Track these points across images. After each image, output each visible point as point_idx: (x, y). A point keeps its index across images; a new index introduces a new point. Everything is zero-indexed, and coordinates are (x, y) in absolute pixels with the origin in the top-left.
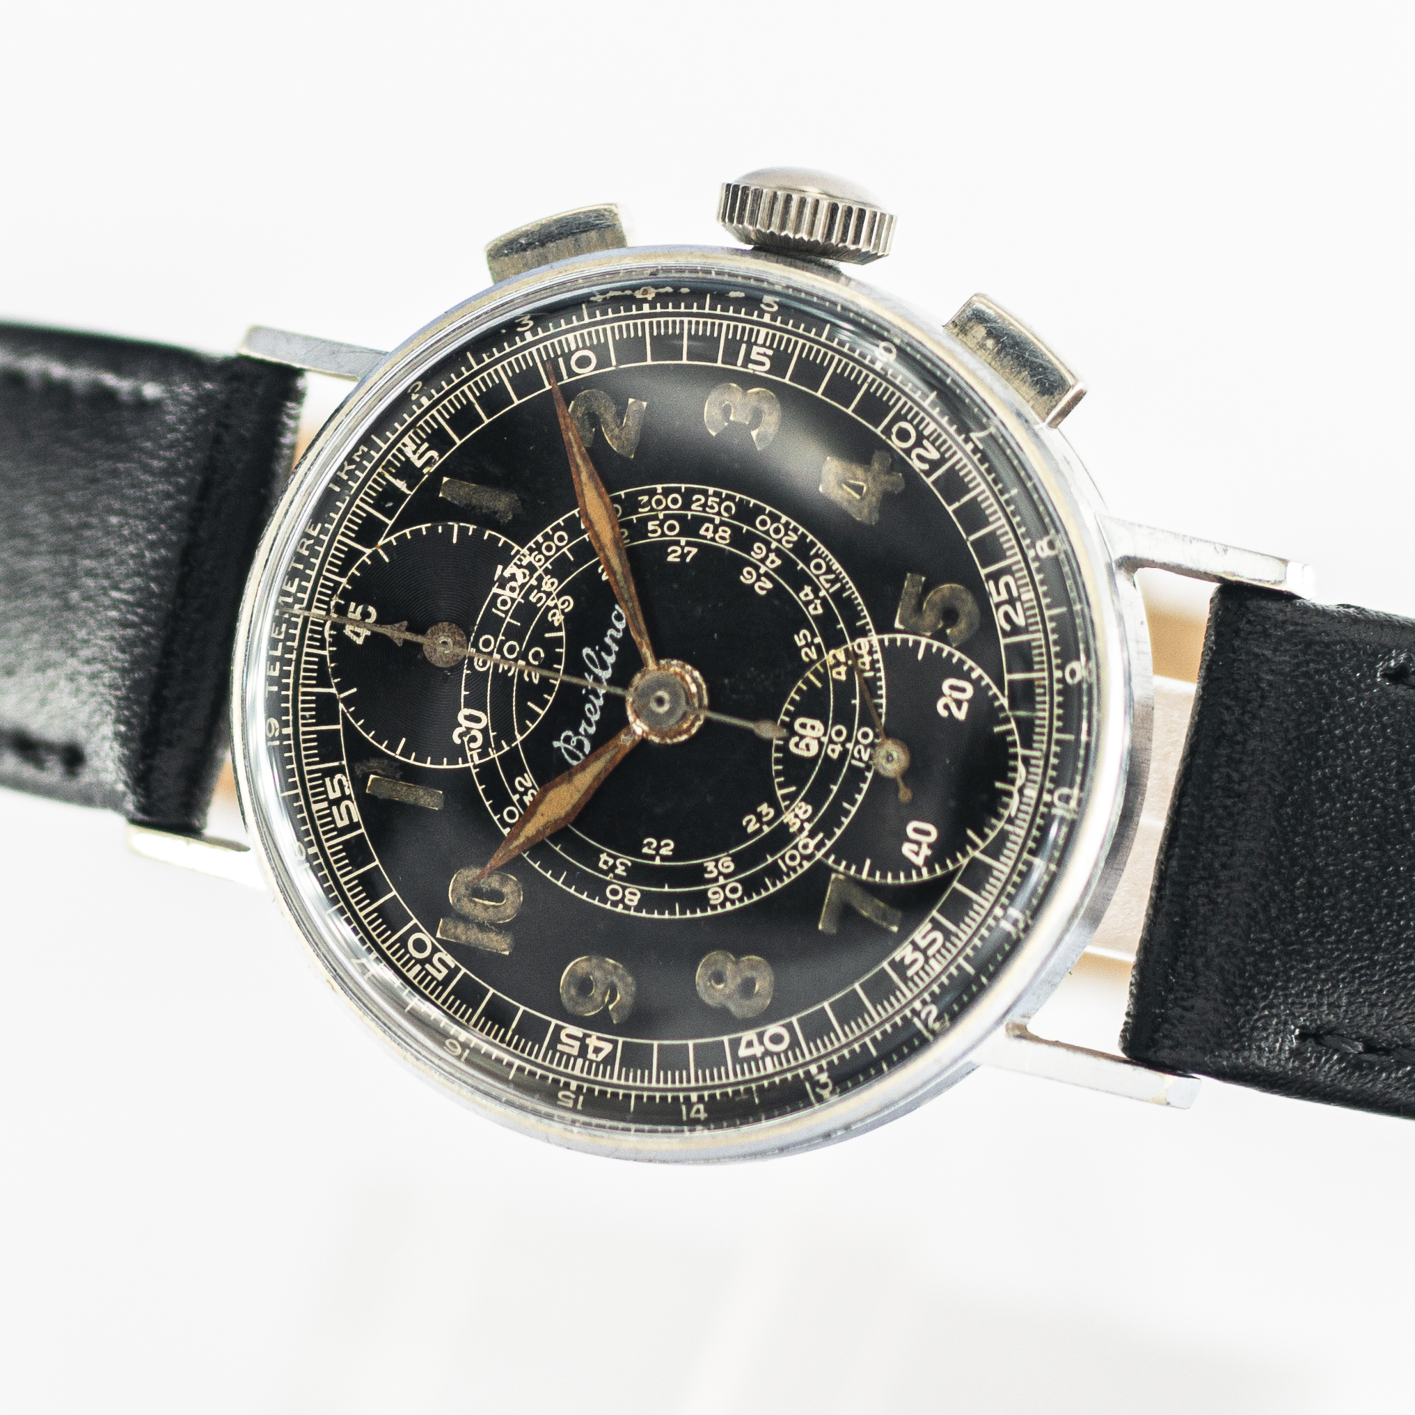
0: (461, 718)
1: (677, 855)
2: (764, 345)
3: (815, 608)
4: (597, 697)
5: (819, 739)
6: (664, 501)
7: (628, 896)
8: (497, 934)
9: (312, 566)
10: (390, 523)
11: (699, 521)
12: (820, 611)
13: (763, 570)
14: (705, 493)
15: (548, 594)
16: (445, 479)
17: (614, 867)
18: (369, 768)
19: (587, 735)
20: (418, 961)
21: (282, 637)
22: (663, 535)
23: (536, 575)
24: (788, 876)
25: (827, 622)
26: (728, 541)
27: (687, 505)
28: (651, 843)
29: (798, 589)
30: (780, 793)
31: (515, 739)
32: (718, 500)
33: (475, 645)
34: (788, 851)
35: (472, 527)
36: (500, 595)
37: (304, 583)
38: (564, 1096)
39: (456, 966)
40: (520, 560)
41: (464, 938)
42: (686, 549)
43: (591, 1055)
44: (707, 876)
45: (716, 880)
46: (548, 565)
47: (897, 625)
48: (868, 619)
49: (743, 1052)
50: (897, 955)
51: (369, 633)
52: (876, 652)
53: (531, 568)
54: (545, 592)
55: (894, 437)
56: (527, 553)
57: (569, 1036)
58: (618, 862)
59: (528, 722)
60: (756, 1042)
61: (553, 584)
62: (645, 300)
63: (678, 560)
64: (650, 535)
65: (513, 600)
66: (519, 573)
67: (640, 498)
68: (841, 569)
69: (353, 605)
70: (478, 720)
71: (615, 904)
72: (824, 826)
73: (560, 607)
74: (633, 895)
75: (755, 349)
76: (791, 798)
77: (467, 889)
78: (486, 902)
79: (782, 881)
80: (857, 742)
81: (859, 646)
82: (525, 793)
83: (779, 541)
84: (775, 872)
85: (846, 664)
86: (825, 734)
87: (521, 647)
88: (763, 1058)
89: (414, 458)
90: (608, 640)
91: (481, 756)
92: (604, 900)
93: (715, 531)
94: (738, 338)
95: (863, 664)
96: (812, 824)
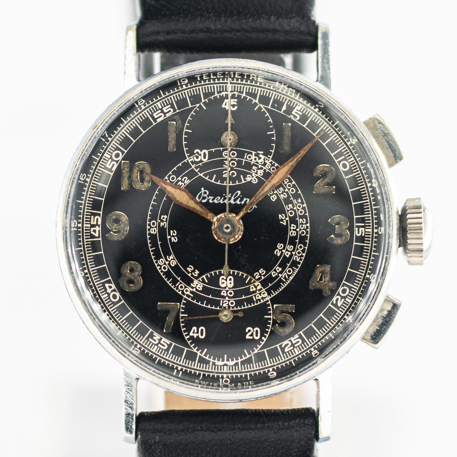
0: (204, 151)
1: (173, 244)
2: (365, 232)
3: (274, 274)
4: (223, 200)
5: (227, 286)
6: (301, 208)
7: (153, 229)
8: (128, 184)
9: (247, 81)
10: (269, 107)
11: (296, 223)
12: (274, 276)
13: (284, 251)
14: (307, 223)
15: (257, 173)
16: (290, 124)
17: (163, 221)
18: (178, 121)
19: (208, 200)
20: (111, 156)
21: (218, 77)
22: (288, 211)
23: (262, 167)
24: (174, 287)
25: (270, 279)
26: (291, 236)
27: (301, 217)
28: (175, 233)
29: (279, 266)
30: (204, 276)
31: (201, 173)
32: (305, 228)
33: (232, 150)
34: (183, 285)
35: (274, 138)
36: (252, 155)
37: (240, 80)
38: (75, 223)
39: (113, 171)
40: (267, 159)
41: (124, 171)
42: (285, 221)
43: (92, 229)
44: (168, 257)
45: (167, 260)
46: (267, 170)
47: (275, 306)
48: (274, 295)
49: (107, 285)
50: (155, 334)
51: (227, 109)
52: (263, 300)
53: (265, 164)
54: (257, 171)
55: (343, 288)
57: (97, 219)
58: (165, 222)
59: (208, 176)
60: (111, 289)
61: (261, 174)
62: (372, 184)
63: (280, 219)
64: (287, 206)
65: (251, 160)
66: (262, 160)
67: (299, 199)
68: (290, 280)
69: (236, 100)
70: (205, 158)
71: (149, 225)
72: (196, 296)
73: (253, 179)
74: (154, 231)
75: (363, 229)
76: (203, 281)
77: (142, 168)
78: (139, 177)
79: (172, 285)
80: (229, 301)
81: (264, 293)
82: (182, 182)
83: (296, 255)
84: (175, 282)
85: (256, 290)
86: (229, 288)
87: (235, 167)
88: (107, 293)
89: (295, 110)
90: (245, 199)
91: (192, 162)
92: (150, 221)
93: (294, 230)
94: (366, 222)
95: (258, 296)
96: (195, 291)
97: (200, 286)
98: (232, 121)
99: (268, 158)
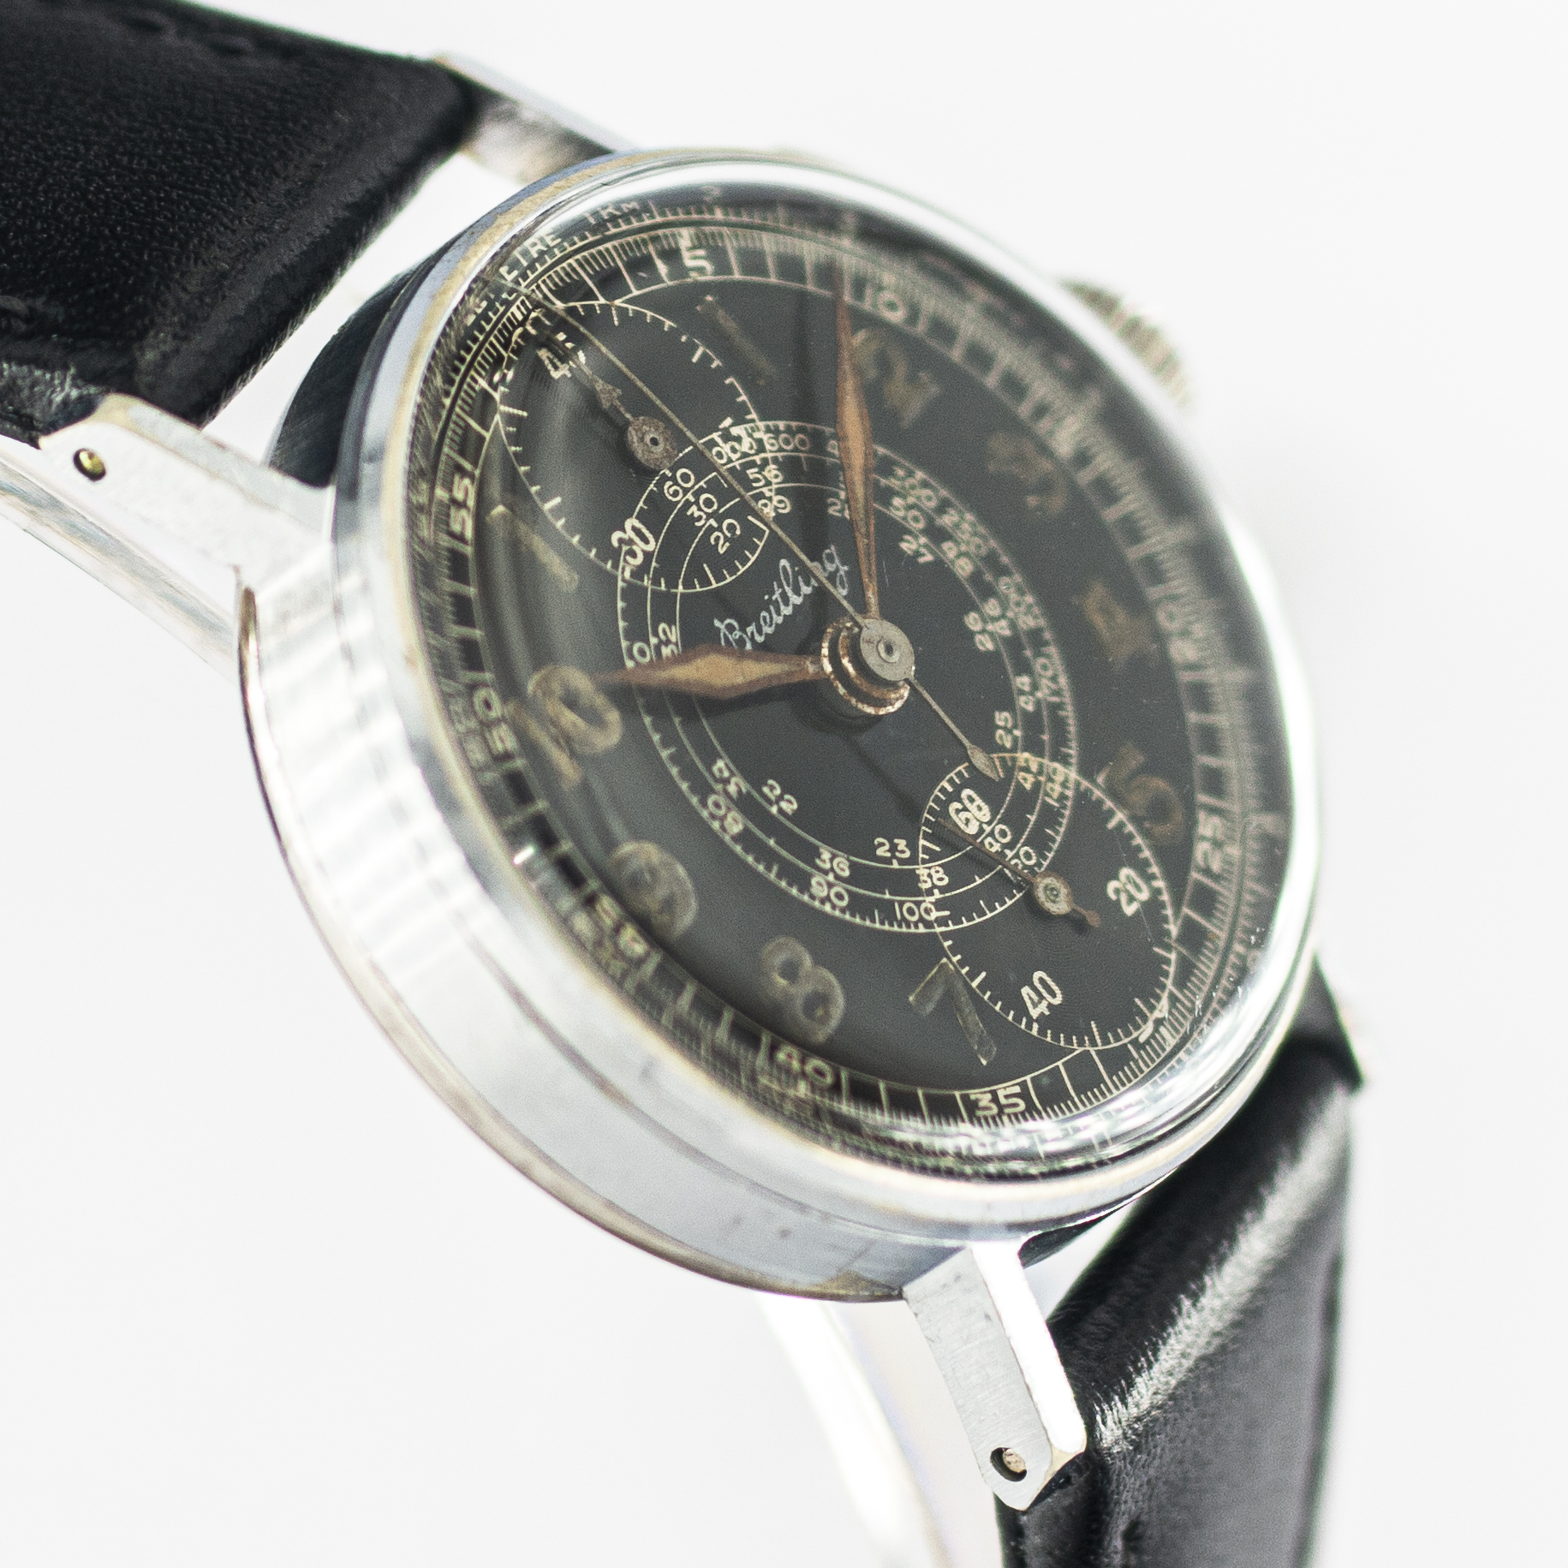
0: (629, 524)
1: (795, 818)
3: (1027, 703)
5: (981, 823)
6: (919, 489)
7: (729, 819)
8: (571, 758)
9: (533, 268)
10: (636, 293)
11: (945, 535)
12: (1030, 709)
13: (990, 627)
14: (961, 515)
15: (768, 483)
16: (709, 299)
17: (726, 781)
20: (478, 719)
23: (763, 455)
24: (900, 926)
25: (1032, 723)
26: (966, 575)
27: (939, 511)
28: (775, 788)
29: (1017, 672)
30: (922, 842)
31: (677, 587)
32: (971, 530)
33: (673, 469)
34: (908, 902)
35: (717, 362)
36: (719, 446)
39: (514, 751)
40: (752, 429)
42: (923, 550)
45: (826, 872)
46: (779, 455)
47: (1100, 779)
48: (1074, 753)
50: (973, 1094)
52: (1069, 789)
54: (765, 478)
56: (763, 428)
57: (605, 910)
58: (733, 780)
59: (696, 582)
60: (797, 1060)
61: (776, 476)
63: (911, 553)
64: (891, 508)
65: (730, 461)
66: (746, 440)
67: (895, 468)
68: (1066, 687)
70: (646, 541)
71: (713, 817)
72: (954, 907)
73: (775, 502)
76: (934, 856)
77: (561, 688)
78: (577, 718)
79: (891, 925)
80: (1018, 856)
81: (1055, 770)
82: (665, 644)
83: (1017, 615)
84: (888, 913)
85: (1035, 776)
86: (989, 823)
87: (720, 507)
89: (685, 255)
91: (633, 574)
93: (958, 557)
95: (1052, 789)
96: (942, 896)
97: (938, 872)
98: (614, 390)
99: (752, 425)
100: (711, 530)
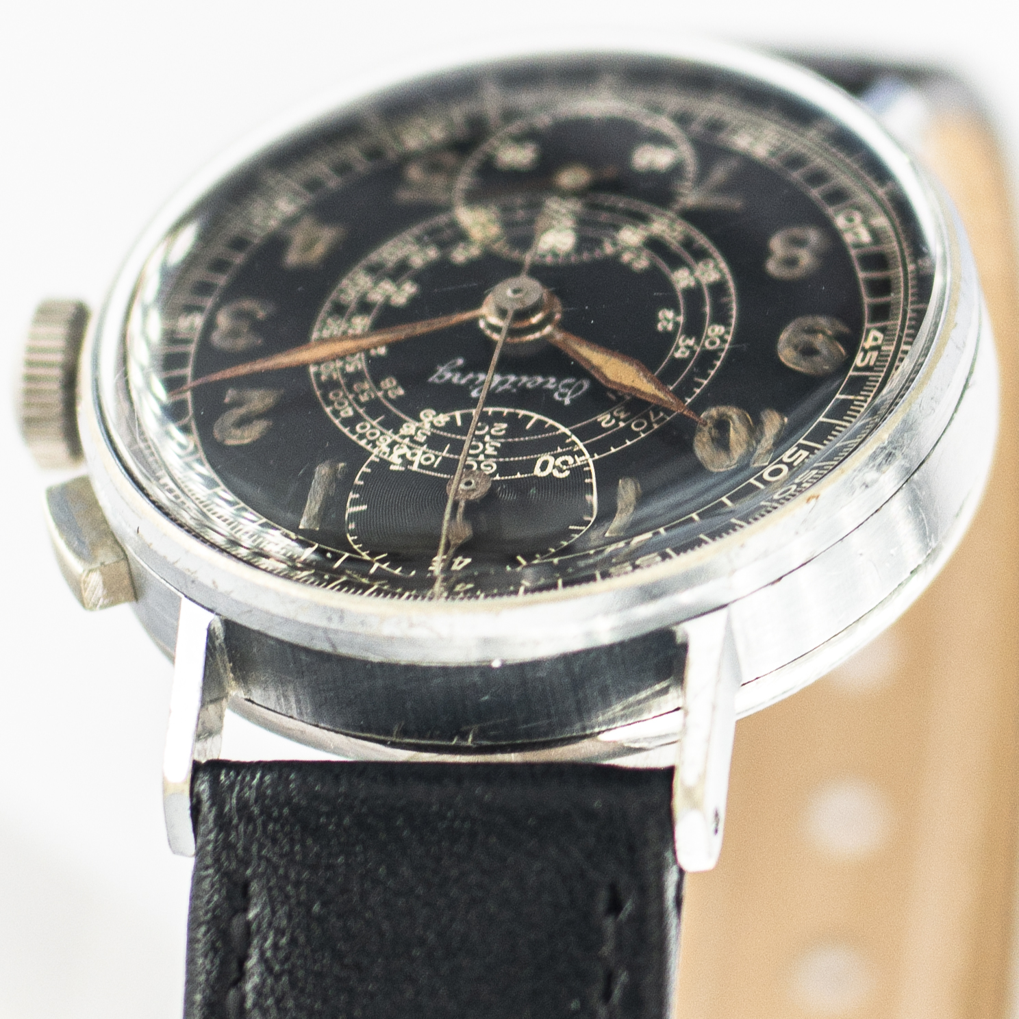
0: (544, 474)
7: (715, 334)
8: (764, 425)
10: (348, 555)
15: (419, 428)
17: (688, 347)
23: (400, 440)
28: (663, 325)
31: (564, 432)
35: (351, 496)
36: (420, 463)
39: (796, 446)
43: (879, 342)
44: (693, 286)
45: (697, 278)
46: (389, 433)
51: (460, 556)
54: (417, 431)
56: (377, 449)
57: (863, 361)
58: (682, 344)
59: (547, 426)
61: (408, 427)
64: (359, 369)
65: (425, 453)
66: (397, 453)
67: (324, 381)
70: (546, 462)
71: (724, 341)
73: (431, 418)
74: (715, 331)
76: (615, 242)
78: (732, 434)
79: (695, 236)
82: (617, 418)
91: (581, 455)
92: (720, 350)
97: (625, 234)
99: (381, 455)
100: (493, 437)
